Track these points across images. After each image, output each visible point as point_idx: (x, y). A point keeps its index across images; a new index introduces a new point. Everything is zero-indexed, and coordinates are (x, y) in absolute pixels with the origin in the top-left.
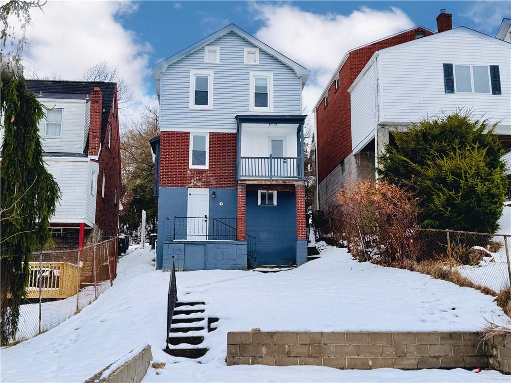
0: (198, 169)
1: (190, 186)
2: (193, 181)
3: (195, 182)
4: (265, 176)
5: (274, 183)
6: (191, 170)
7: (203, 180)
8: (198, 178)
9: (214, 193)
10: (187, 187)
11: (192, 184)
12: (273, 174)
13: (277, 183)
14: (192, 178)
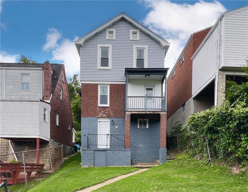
0: (104, 107)
1: (99, 116)
2: (100, 113)
3: (102, 115)
4: (142, 109)
5: (148, 113)
6: (99, 107)
7: (106, 113)
8: (103, 112)
9: (113, 121)
10: (97, 117)
11: (100, 115)
12: (147, 108)
13: (149, 113)
14: (100, 111)
